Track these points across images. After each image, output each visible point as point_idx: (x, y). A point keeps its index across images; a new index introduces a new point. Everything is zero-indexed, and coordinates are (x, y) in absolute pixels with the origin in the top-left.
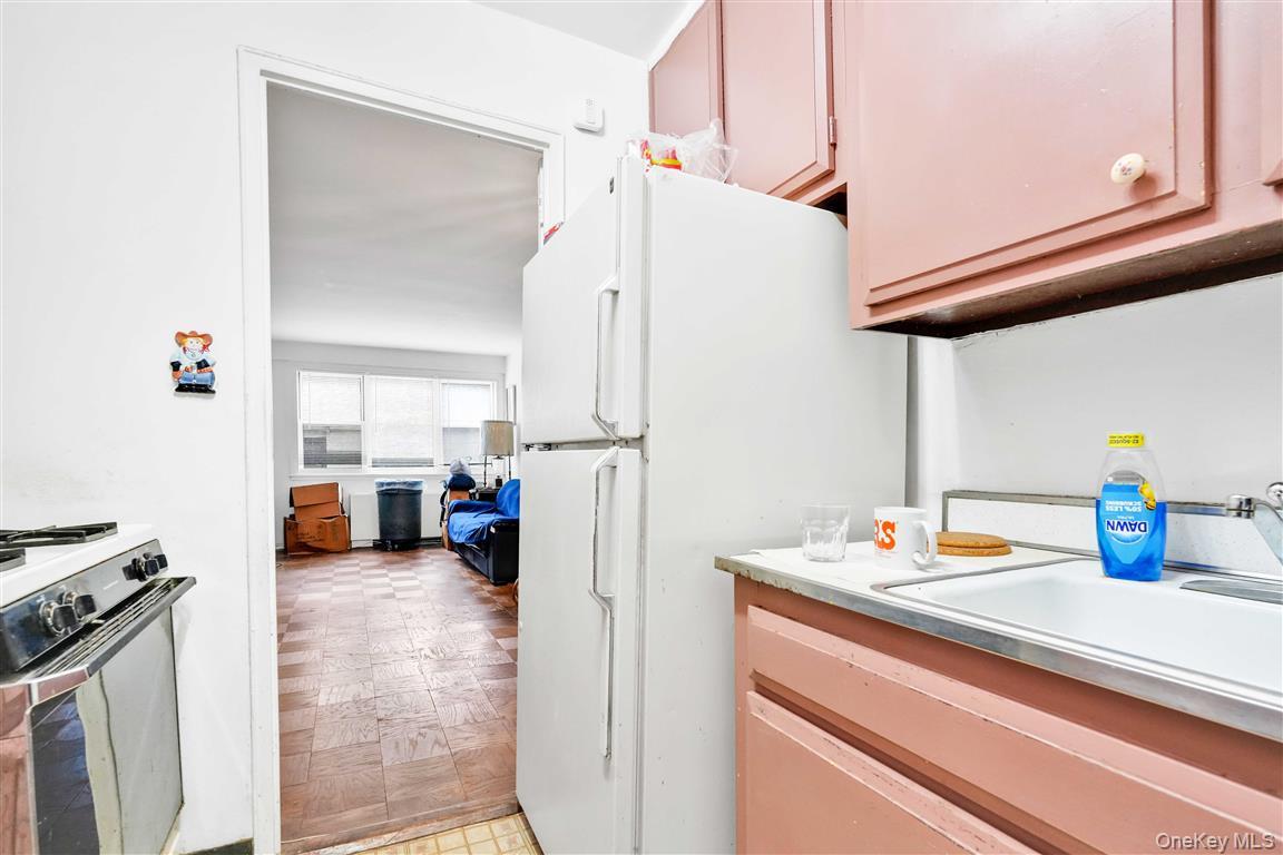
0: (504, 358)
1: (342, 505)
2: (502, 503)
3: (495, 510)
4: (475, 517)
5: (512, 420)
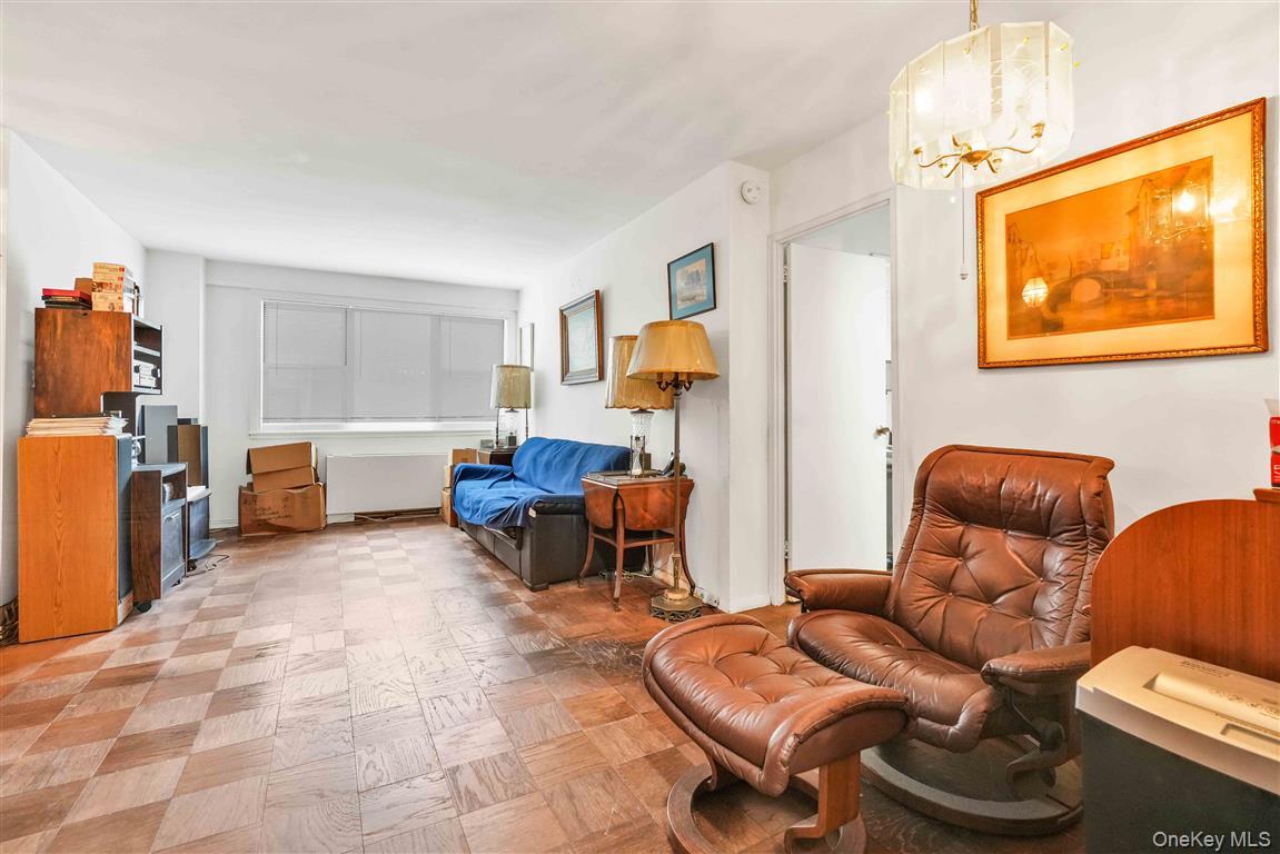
0: (517, 293)
1: (315, 470)
2: (522, 467)
3: (512, 477)
4: (490, 487)
5: (529, 365)
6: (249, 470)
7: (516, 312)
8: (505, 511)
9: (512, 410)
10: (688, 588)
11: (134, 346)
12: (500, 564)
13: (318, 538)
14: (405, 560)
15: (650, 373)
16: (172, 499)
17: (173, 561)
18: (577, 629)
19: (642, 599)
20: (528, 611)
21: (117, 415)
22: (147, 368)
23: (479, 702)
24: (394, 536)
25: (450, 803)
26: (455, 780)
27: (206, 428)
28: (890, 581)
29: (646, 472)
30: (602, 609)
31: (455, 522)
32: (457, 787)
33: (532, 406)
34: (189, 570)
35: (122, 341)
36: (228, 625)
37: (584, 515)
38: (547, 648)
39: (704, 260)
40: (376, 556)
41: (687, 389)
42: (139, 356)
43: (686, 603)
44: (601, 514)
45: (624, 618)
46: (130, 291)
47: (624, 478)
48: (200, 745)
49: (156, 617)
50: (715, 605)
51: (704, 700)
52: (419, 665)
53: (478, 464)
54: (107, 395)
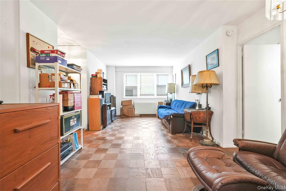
0: (172, 67)
1: (133, 105)
2: (172, 106)
3: (170, 108)
4: (165, 110)
5: (175, 83)
6: (122, 105)
7: (172, 71)
8: (166, 116)
9: (171, 94)
10: (212, 139)
11: (103, 83)
12: (166, 128)
13: (133, 118)
14: (147, 124)
15: (200, 84)
16: (109, 109)
17: (109, 120)
18: (181, 144)
19: (198, 140)
20: (170, 139)
21: (101, 95)
22: (105, 86)
23: (155, 156)
24: (146, 119)
25: (145, 175)
26: (147, 171)
27: (115, 97)
28: (276, 147)
29: (200, 109)
30: (188, 141)
31: (158, 118)
32: (147, 172)
33: (176, 92)
34: (112, 122)
35: (101, 82)
36: (116, 132)
37: (184, 118)
38: (172, 147)
39: (216, 54)
40: (142, 123)
41: (210, 88)
42: (104, 84)
43: (210, 143)
44: (188, 118)
45: (193, 144)
46: (102, 73)
47: (195, 110)
48: (108, 152)
49: (106, 130)
50: (219, 145)
51: (200, 167)
52: (145, 146)
53: (164, 105)
54: (100, 91)
